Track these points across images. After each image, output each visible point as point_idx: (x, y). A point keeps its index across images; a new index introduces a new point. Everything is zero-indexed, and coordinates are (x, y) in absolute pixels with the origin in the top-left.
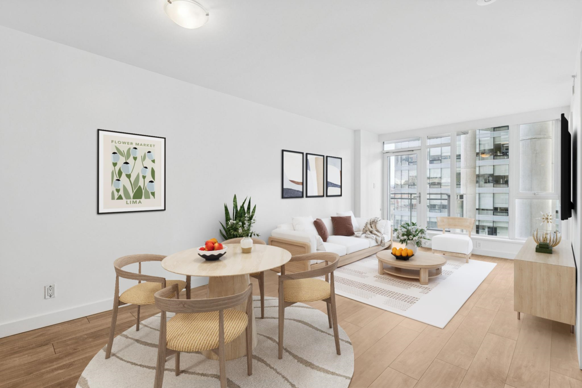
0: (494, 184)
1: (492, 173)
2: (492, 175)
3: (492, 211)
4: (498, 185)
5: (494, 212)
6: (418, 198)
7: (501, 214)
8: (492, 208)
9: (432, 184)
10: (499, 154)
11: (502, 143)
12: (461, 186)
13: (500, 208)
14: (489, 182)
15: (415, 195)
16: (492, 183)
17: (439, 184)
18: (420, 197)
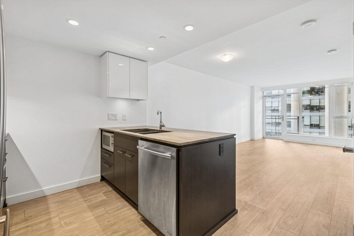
0: (310, 111)
1: (309, 104)
2: (309, 105)
3: (310, 126)
4: (313, 111)
5: (310, 127)
6: (282, 118)
7: (315, 128)
8: (309, 124)
9: (273, 110)
10: (313, 93)
11: (315, 87)
12: (291, 111)
13: (314, 124)
14: (307, 109)
15: (281, 117)
16: (309, 110)
17: (278, 110)
18: (283, 117)
